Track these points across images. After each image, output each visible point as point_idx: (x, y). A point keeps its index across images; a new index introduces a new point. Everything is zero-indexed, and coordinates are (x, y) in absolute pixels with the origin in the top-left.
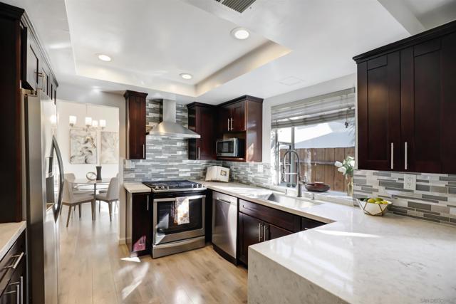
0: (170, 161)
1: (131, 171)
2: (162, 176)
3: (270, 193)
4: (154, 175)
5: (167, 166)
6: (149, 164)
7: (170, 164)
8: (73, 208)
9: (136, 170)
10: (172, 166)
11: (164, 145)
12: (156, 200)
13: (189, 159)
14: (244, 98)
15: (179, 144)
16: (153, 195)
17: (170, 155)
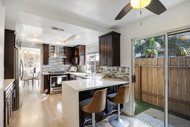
0: (58, 65)
1: (44, 68)
2: (55, 70)
3: (85, 74)
4: (52, 70)
5: (56, 67)
6: (50, 66)
7: (58, 66)
8: (26, 81)
9: (46, 68)
10: (58, 67)
11: (55, 60)
12: (51, 77)
13: (64, 64)
14: (79, 45)
15: (61, 60)
16: (50, 75)
17: (57, 63)
